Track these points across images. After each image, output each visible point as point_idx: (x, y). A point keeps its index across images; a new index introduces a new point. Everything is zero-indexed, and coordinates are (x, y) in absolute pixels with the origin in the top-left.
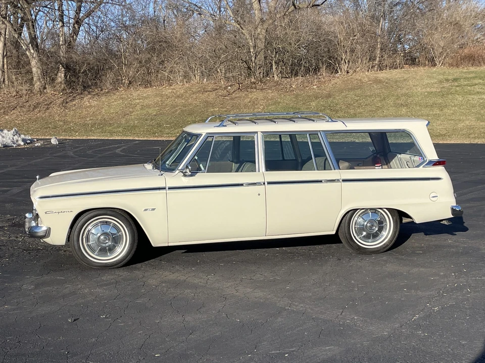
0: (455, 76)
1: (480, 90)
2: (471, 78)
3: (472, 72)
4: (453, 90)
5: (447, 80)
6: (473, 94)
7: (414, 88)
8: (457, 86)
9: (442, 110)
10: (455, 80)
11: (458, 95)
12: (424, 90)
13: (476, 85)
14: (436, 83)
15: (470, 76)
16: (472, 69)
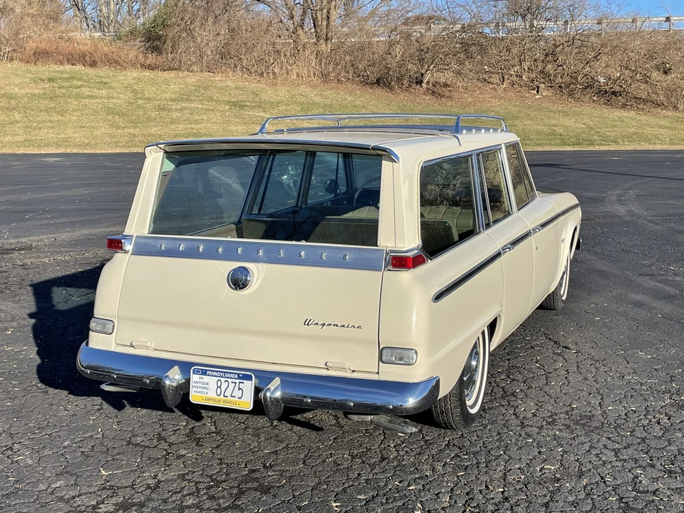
0: (46, 75)
1: (90, 94)
2: (68, 79)
3: (62, 72)
4: (58, 91)
5: (43, 80)
6: (85, 98)
7: (8, 88)
8: (59, 88)
9: (62, 115)
10: (51, 80)
11: (70, 98)
12: (22, 91)
13: (80, 87)
14: (30, 83)
15: (65, 75)
16: (56, 67)
